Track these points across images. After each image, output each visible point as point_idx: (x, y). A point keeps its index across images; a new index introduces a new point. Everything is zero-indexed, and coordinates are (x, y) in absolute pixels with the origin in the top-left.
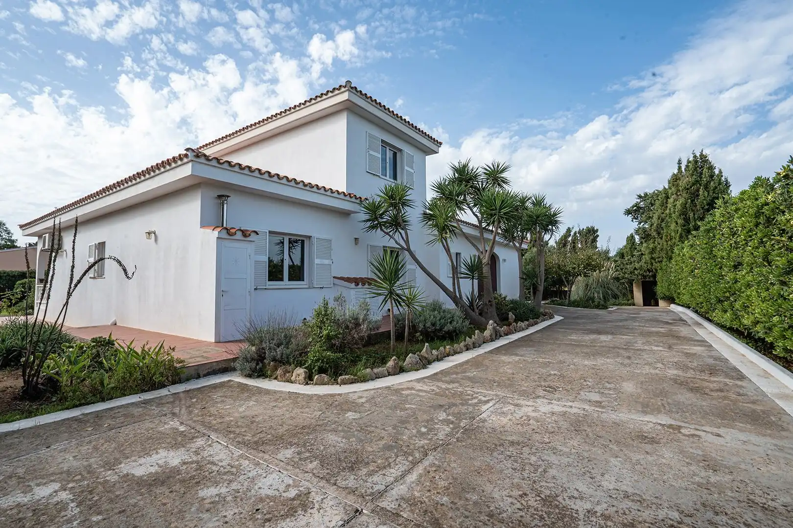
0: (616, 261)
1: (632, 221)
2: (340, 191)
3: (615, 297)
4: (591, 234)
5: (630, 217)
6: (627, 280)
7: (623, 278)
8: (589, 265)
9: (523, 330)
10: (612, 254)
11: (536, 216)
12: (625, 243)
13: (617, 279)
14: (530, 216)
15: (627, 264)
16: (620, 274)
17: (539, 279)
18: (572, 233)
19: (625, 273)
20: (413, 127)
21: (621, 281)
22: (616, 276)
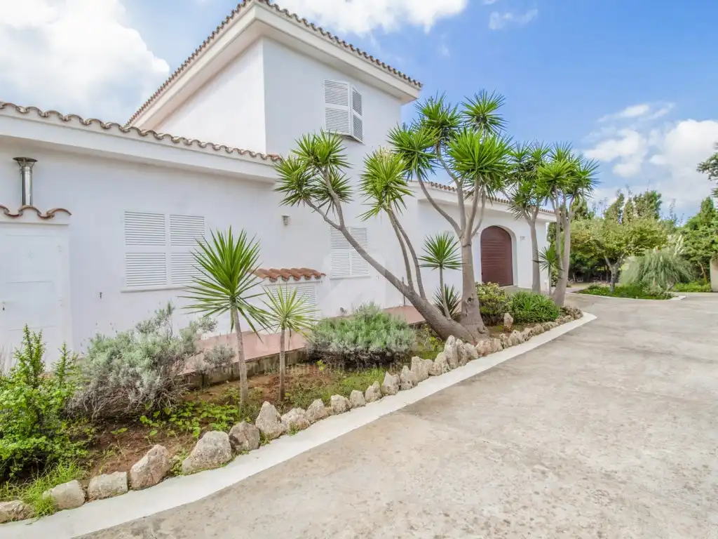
0: (684, 233)
1: (710, 178)
2: (256, 151)
3: (683, 280)
4: (651, 202)
5: (707, 174)
6: (700, 258)
7: (695, 255)
8: (642, 239)
9: (519, 342)
10: (681, 225)
11: (554, 174)
12: (699, 210)
13: (687, 257)
14: (546, 175)
15: (700, 236)
16: (690, 250)
17: (561, 262)
18: (626, 201)
19: (697, 249)
20: (384, 67)
21: (692, 259)
22: (685, 253)
